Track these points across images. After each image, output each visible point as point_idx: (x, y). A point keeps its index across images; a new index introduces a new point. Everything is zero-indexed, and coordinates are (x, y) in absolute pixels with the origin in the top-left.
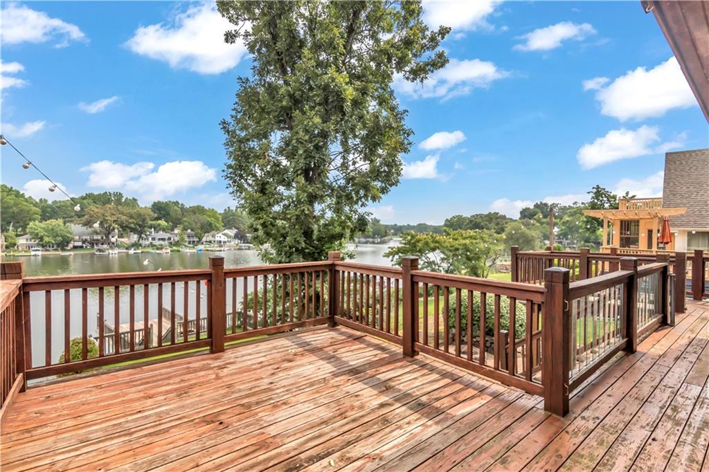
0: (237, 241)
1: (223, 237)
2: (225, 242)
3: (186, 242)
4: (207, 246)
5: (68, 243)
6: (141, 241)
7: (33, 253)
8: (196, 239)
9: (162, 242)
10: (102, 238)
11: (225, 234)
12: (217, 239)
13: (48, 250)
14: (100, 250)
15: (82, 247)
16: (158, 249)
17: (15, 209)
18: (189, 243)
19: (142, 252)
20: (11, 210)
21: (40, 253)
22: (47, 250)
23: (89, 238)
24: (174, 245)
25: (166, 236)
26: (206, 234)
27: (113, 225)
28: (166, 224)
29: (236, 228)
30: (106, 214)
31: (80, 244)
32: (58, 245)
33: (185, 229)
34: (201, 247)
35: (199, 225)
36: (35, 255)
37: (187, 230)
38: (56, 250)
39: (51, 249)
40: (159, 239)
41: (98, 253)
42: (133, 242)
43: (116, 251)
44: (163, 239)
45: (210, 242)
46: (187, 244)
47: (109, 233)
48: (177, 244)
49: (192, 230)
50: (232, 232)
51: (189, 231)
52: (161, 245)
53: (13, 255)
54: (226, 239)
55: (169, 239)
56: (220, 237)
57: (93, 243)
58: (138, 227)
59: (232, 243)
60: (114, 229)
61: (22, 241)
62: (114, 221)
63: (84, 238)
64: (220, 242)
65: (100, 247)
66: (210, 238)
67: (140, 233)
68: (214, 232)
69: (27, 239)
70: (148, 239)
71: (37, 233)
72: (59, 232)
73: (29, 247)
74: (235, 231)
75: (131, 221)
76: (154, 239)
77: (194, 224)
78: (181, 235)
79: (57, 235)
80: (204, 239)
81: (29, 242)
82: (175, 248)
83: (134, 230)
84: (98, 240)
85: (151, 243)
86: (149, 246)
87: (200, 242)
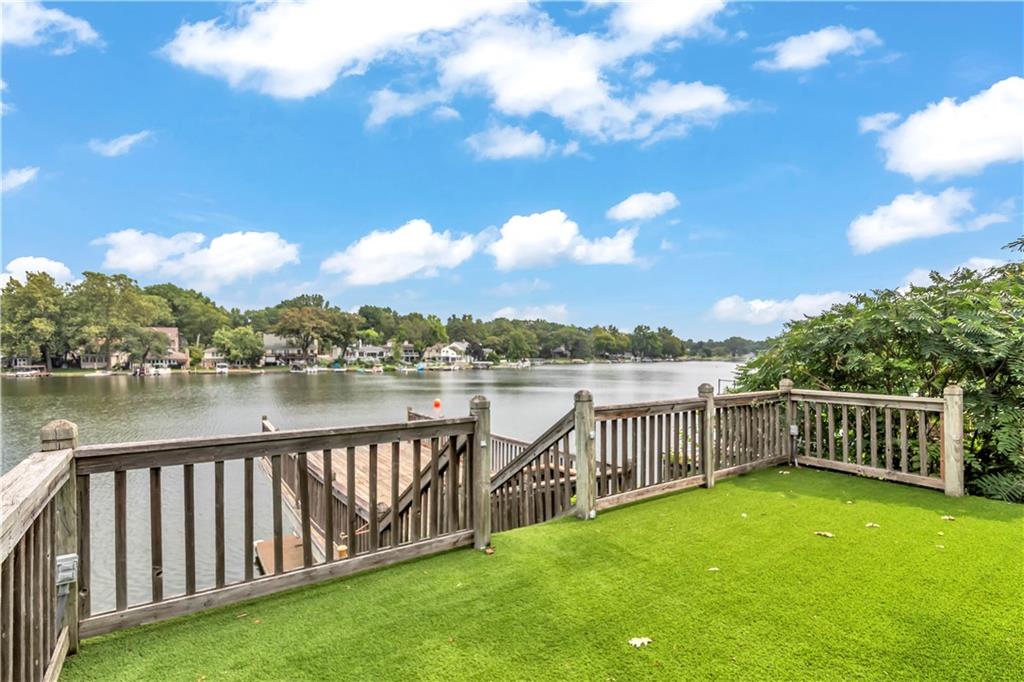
0: (469, 358)
1: (451, 352)
2: (453, 359)
3: (402, 358)
4: (431, 364)
5: (260, 357)
6: (345, 357)
7: (218, 370)
8: (415, 355)
9: (372, 359)
10: (299, 351)
11: (453, 349)
12: (443, 354)
13: (237, 368)
14: (296, 367)
15: (275, 364)
16: (367, 367)
17: (203, 319)
18: (407, 360)
19: (347, 371)
20: (199, 320)
21: (226, 370)
22: (235, 368)
23: (283, 352)
24: (387, 363)
25: (377, 349)
26: (429, 348)
27: (312, 333)
28: (377, 334)
29: (466, 340)
30: (304, 319)
31: (272, 360)
32: (248, 361)
33: (401, 340)
34: (422, 365)
35: (419, 334)
36: (221, 373)
37: (403, 341)
38: (246, 367)
39: (240, 366)
40: (369, 355)
41: (294, 371)
42: (337, 357)
43: (316, 369)
44: (374, 355)
45: (434, 359)
46: (403, 361)
47: (307, 346)
48: (391, 360)
49: (410, 342)
50: (463, 346)
51: (406, 343)
52: (371, 362)
53: (198, 373)
54: (455, 355)
55: (381, 354)
56: (447, 351)
57: (288, 359)
58: (342, 337)
59: (464, 361)
60: (313, 339)
61: (208, 356)
62: (314, 328)
63: (278, 352)
64: (447, 358)
65: (297, 362)
66: (434, 354)
67: (344, 346)
68: (439, 345)
69: (213, 354)
70: (354, 354)
71: (224, 345)
72: (248, 343)
73: (215, 363)
74: (466, 344)
75: (334, 328)
76: (361, 354)
77: (413, 333)
78: (395, 349)
79: (246, 348)
80: (426, 355)
81: (215, 357)
82: (388, 366)
83: (336, 341)
84: (294, 355)
85: (358, 359)
86: (355, 364)
87: (420, 359)
